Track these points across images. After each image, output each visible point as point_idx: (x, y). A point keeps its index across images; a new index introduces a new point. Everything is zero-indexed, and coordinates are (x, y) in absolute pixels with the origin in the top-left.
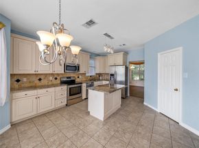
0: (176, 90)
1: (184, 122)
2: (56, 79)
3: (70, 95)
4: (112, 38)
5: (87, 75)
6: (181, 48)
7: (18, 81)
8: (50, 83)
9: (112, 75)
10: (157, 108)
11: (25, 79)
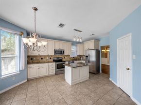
0: (128, 69)
1: (134, 97)
2: (50, 58)
3: (57, 68)
4: (81, 31)
5: (71, 56)
6: (130, 34)
7: (32, 59)
8: (47, 61)
9: (87, 56)
10: (117, 83)
11: (35, 58)
